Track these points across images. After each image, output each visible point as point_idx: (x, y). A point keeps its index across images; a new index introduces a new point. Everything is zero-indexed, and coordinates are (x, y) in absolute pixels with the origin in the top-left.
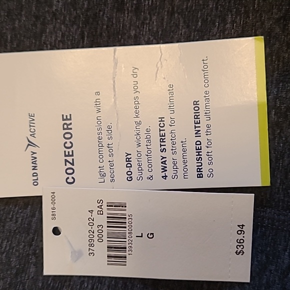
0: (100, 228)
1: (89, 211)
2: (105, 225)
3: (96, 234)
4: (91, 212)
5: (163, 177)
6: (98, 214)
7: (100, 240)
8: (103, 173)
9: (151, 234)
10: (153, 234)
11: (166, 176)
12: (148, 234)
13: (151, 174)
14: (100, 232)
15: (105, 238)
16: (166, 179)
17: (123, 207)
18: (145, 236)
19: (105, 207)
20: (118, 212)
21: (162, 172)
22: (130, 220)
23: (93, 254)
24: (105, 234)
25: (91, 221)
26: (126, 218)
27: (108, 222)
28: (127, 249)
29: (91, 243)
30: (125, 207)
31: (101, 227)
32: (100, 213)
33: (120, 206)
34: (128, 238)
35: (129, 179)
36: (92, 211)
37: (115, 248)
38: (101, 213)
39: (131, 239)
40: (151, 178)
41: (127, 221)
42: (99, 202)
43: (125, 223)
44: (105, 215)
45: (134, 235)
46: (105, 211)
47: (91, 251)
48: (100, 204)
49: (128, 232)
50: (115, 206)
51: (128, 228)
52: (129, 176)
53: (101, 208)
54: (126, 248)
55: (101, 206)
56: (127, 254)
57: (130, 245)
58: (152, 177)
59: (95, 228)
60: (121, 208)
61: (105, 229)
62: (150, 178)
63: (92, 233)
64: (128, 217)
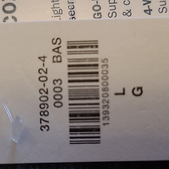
0: (57, 84)
1: (40, 58)
2: (65, 78)
3: (51, 94)
4: (42, 58)
5: (145, 11)
6: (54, 62)
7: (58, 103)
8: (58, 9)
9: (138, 89)
10: (141, 88)
11: (150, 10)
12: (134, 89)
13: (128, 8)
14: (58, 91)
15: (66, 101)
16: (150, 14)
17: (92, 47)
18: (129, 92)
19: (64, 50)
20: (85, 56)
21: (144, 4)
22: (105, 68)
23: (47, 128)
24: (65, 94)
25: (43, 74)
26: (97, 65)
27: (69, 74)
28: (102, 116)
29: (43, 110)
30: (97, 46)
31: (59, 82)
32: (57, 60)
33: (88, 47)
34: (101, 98)
35: (96, 16)
36: (44, 57)
37: (82, 115)
38: (59, 59)
39: (107, 99)
40: (129, 14)
41: (100, 70)
42: (54, 41)
43: (97, 73)
44: (65, 63)
45: (111, 92)
46: (65, 57)
47: (44, 124)
48: (57, 46)
49: (101, 87)
50: (80, 47)
51: (101, 81)
52: (96, 12)
53: (58, 52)
54: (98, 115)
55: (58, 48)
56: (100, 124)
57: (106, 109)
58: (130, 11)
59: (50, 85)
60: (90, 49)
61: (65, 86)
62: (127, 14)
63: (44, 94)
64: (100, 63)
